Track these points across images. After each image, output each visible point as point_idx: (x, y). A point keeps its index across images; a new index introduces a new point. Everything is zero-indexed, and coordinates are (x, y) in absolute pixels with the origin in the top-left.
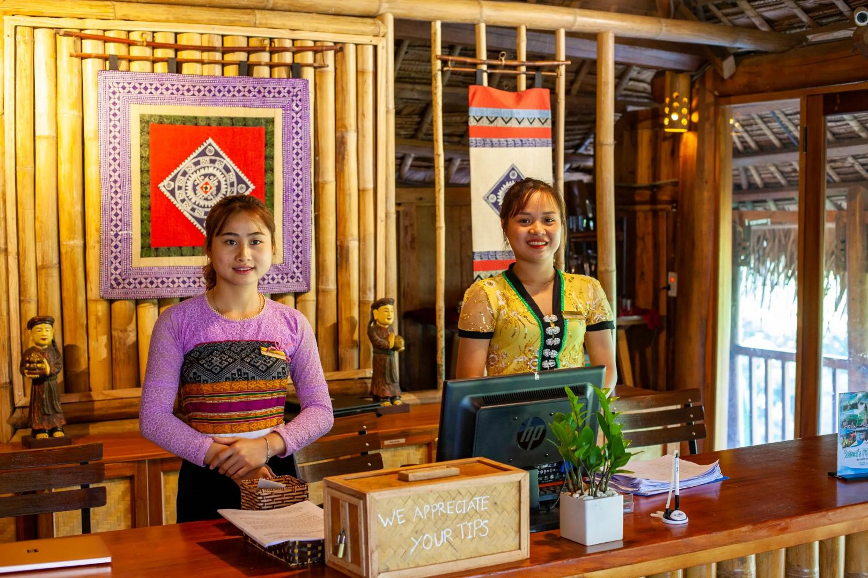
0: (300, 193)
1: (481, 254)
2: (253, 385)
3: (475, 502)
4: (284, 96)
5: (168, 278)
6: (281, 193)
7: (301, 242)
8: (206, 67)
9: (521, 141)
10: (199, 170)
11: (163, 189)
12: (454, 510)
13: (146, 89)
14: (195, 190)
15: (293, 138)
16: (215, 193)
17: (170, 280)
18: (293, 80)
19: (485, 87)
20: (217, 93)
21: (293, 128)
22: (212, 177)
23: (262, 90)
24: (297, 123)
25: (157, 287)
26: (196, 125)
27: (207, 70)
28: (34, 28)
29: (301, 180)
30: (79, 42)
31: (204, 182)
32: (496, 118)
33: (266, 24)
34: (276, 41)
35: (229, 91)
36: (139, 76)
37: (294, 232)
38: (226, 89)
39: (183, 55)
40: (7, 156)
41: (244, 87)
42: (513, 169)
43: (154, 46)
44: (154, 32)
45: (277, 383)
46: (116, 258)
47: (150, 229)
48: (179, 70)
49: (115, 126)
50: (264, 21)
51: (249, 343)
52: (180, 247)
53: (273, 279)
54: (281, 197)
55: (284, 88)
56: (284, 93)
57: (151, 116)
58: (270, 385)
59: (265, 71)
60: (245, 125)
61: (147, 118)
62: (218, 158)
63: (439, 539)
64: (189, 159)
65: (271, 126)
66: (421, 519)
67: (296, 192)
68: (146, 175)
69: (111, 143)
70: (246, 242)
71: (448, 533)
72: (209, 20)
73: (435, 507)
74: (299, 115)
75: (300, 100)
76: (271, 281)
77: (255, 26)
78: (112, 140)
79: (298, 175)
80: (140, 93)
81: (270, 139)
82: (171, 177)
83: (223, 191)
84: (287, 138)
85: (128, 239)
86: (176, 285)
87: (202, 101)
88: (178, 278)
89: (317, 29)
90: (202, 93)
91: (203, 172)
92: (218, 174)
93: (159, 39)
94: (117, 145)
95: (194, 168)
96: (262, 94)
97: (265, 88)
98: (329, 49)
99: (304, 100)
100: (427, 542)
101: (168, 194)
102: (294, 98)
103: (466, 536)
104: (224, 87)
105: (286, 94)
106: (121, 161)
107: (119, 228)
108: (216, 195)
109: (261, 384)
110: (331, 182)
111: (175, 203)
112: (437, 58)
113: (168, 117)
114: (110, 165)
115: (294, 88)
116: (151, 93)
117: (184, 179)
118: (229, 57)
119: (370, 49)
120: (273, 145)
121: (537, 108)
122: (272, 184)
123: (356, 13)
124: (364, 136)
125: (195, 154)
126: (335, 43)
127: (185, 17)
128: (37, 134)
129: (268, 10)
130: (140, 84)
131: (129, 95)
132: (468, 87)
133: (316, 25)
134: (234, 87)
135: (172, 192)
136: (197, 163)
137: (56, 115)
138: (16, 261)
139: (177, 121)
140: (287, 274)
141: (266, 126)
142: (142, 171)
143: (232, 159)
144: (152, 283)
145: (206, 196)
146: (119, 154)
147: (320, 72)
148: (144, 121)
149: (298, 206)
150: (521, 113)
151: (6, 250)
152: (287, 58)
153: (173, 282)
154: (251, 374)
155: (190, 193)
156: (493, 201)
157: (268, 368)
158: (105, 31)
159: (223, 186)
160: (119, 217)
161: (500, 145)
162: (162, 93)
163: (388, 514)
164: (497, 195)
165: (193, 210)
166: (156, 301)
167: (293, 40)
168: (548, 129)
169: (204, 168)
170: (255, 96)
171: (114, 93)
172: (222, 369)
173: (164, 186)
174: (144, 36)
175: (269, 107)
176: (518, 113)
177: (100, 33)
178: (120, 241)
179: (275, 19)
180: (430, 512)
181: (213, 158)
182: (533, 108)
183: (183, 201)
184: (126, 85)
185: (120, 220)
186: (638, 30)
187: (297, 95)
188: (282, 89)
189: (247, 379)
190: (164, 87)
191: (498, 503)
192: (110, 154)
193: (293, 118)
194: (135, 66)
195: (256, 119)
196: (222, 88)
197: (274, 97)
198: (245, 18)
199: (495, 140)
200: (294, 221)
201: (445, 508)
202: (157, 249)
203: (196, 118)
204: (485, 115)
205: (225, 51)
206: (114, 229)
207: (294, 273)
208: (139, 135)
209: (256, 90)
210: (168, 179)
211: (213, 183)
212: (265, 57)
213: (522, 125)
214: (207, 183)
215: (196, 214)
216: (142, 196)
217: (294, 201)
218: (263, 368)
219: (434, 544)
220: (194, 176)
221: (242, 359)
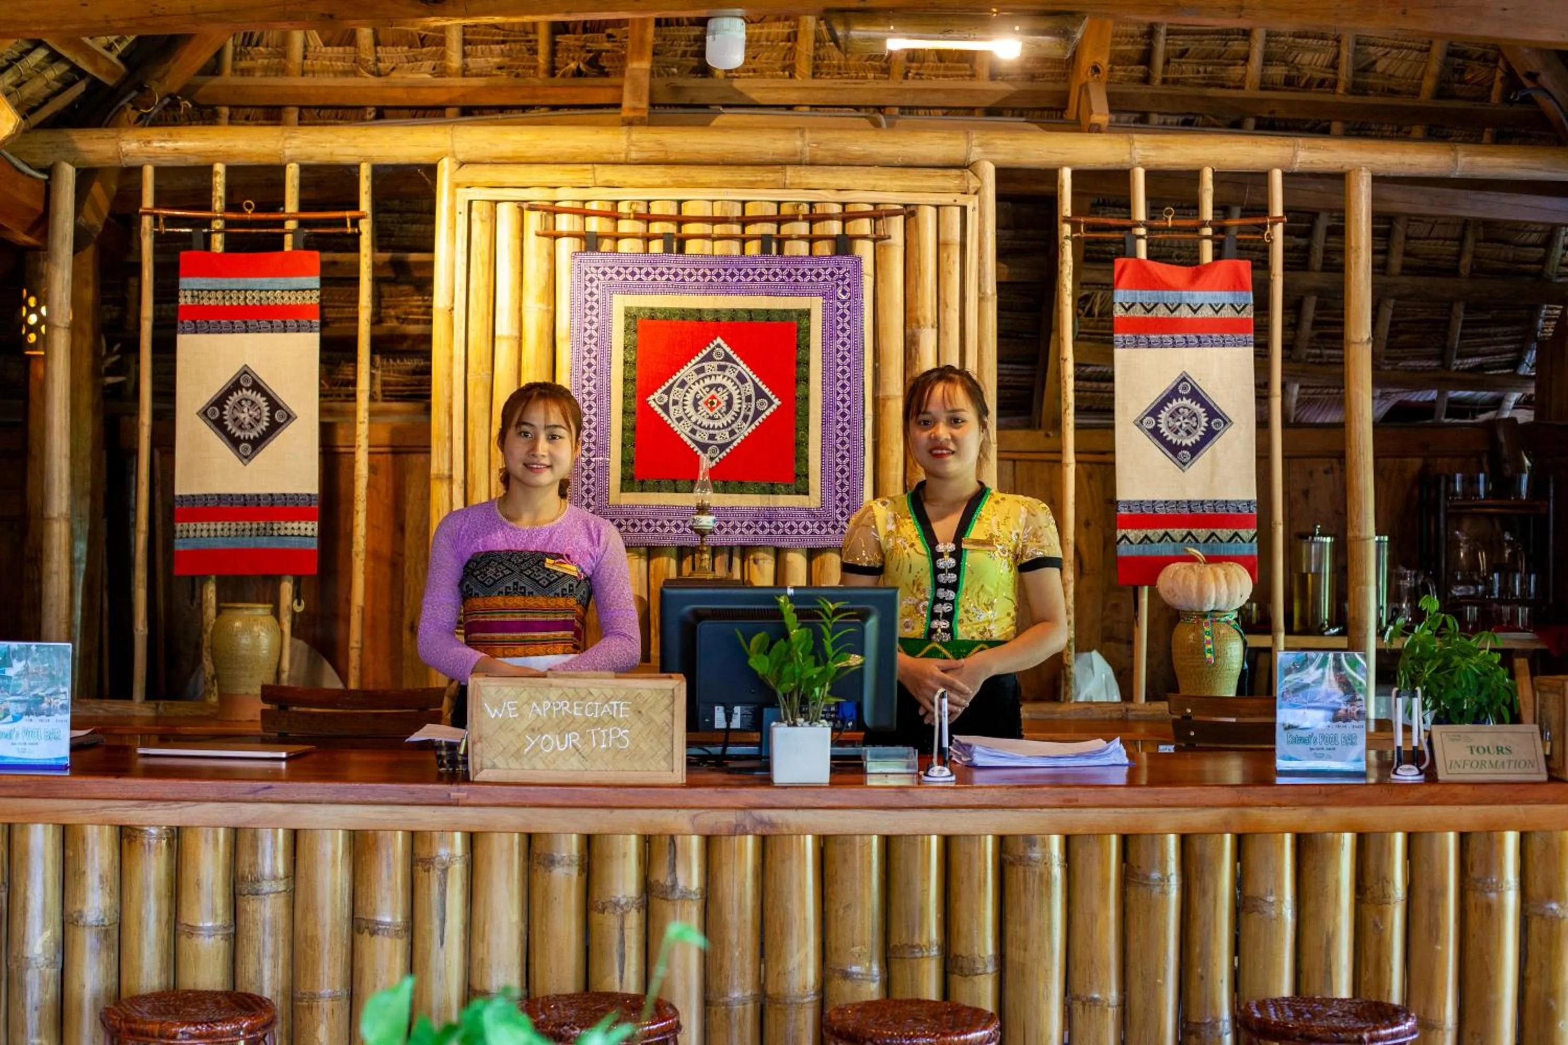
0: (846, 411)
1: (1129, 504)
2: (531, 602)
3: (612, 707)
4: (825, 280)
5: (656, 521)
6: (819, 411)
7: (848, 479)
8: (718, 244)
9: (1199, 338)
10: (703, 379)
11: (653, 404)
12: (583, 711)
13: (633, 274)
14: (696, 405)
15: (838, 337)
16: (724, 409)
17: (659, 523)
18: (838, 258)
19: (1140, 261)
20: (729, 278)
21: (838, 323)
22: (720, 389)
23: (793, 272)
24: (843, 316)
25: (641, 531)
26: (700, 320)
27: (720, 248)
28: (496, 202)
29: (849, 393)
30: (550, 218)
31: (709, 396)
32: (1156, 305)
33: (800, 183)
34: (817, 205)
35: (747, 275)
36: (624, 258)
37: (837, 464)
38: (742, 272)
39: (689, 229)
40: (456, 360)
41: (768, 269)
42: (1184, 380)
43: (648, 219)
44: (649, 201)
45: (561, 601)
46: (588, 491)
47: (633, 456)
48: (681, 250)
49: (591, 323)
50: (797, 180)
51: (534, 554)
52: (675, 481)
53: (806, 528)
54: (820, 417)
55: (825, 269)
56: (825, 275)
57: (640, 309)
58: (552, 602)
59: (802, 248)
60: (768, 320)
61: (633, 312)
62: (729, 364)
63: (562, 743)
64: (690, 365)
65: (806, 321)
66: (538, 716)
67: (841, 410)
68: (630, 386)
69: (585, 344)
70: (542, 437)
71: (574, 737)
72: (720, 182)
73: (557, 706)
74: (847, 304)
75: (849, 285)
76: (802, 531)
77: (785, 187)
78: (588, 341)
79: (843, 386)
80: (626, 279)
81: (804, 338)
82: (664, 388)
83: (736, 407)
84: (828, 337)
85: (605, 466)
86: (666, 530)
87: (708, 289)
88: (670, 521)
89: (874, 186)
90: (708, 279)
91: (708, 382)
92: (729, 384)
93: (656, 209)
94: (593, 347)
95: (696, 377)
96: (794, 278)
97: (797, 270)
98: (895, 213)
99: (857, 284)
100: (547, 744)
101: (659, 411)
102: (840, 282)
103: (598, 744)
104: (740, 270)
105: (828, 277)
106: (598, 367)
107: (592, 454)
108: (727, 412)
109: (541, 601)
110: (896, 397)
111: (669, 422)
112: (1066, 220)
113: (663, 310)
114: (584, 372)
115: (839, 269)
116: (640, 279)
117: (683, 391)
118: (751, 230)
119: (957, 211)
120: (808, 346)
121: (1228, 289)
122: (806, 398)
123: (933, 162)
124: (946, 334)
125: (697, 359)
126: (905, 206)
127: (687, 180)
128: (497, 333)
129: (806, 164)
130: (626, 268)
131: (612, 283)
132: (1112, 262)
133: (873, 182)
134: (754, 270)
135: (665, 408)
136: (700, 370)
137: (520, 309)
138: (462, 490)
139: (675, 315)
140: (827, 522)
141: (798, 320)
142: (625, 380)
143: (748, 366)
144: (634, 526)
145: (711, 414)
146: (595, 358)
147: (881, 246)
148: (631, 316)
149: (843, 429)
150: (1198, 296)
151: (451, 477)
152: (835, 228)
153: (663, 526)
154: (529, 589)
155: (690, 409)
156: (1151, 427)
157: (551, 583)
158: (585, 202)
159: (736, 401)
160: (593, 439)
161: (1162, 345)
162: (654, 280)
163: (498, 704)
164: (1157, 418)
165: (693, 431)
166: (643, 550)
167: (844, 204)
168: (1248, 320)
169: (710, 376)
170: (783, 280)
171: (591, 280)
172: (495, 581)
173: (655, 400)
174: (634, 207)
175: (803, 295)
176: (1193, 297)
177: (578, 205)
178: (594, 470)
179: (815, 177)
180: (551, 710)
181: (723, 363)
182: (1221, 289)
183: (679, 420)
184: (607, 270)
185: (594, 443)
186: (1410, 165)
187: (843, 279)
188: (821, 271)
189: (523, 594)
190: (658, 271)
191: (643, 712)
192: (584, 358)
193: (838, 309)
194: (625, 246)
195: (785, 311)
196: (736, 271)
197: (811, 281)
198: (771, 177)
199: (1153, 337)
200: (837, 450)
201: (571, 708)
202: (642, 482)
203: (699, 311)
204: (1139, 300)
205: (745, 221)
206: (586, 454)
207: (837, 521)
208: (623, 334)
209: (785, 272)
210: (660, 391)
211: (722, 397)
212: (802, 228)
213: (1199, 315)
214: (713, 397)
215: (697, 437)
216: (624, 412)
217: (838, 422)
218: (544, 582)
219: (555, 748)
220: (696, 388)
221: (522, 571)
